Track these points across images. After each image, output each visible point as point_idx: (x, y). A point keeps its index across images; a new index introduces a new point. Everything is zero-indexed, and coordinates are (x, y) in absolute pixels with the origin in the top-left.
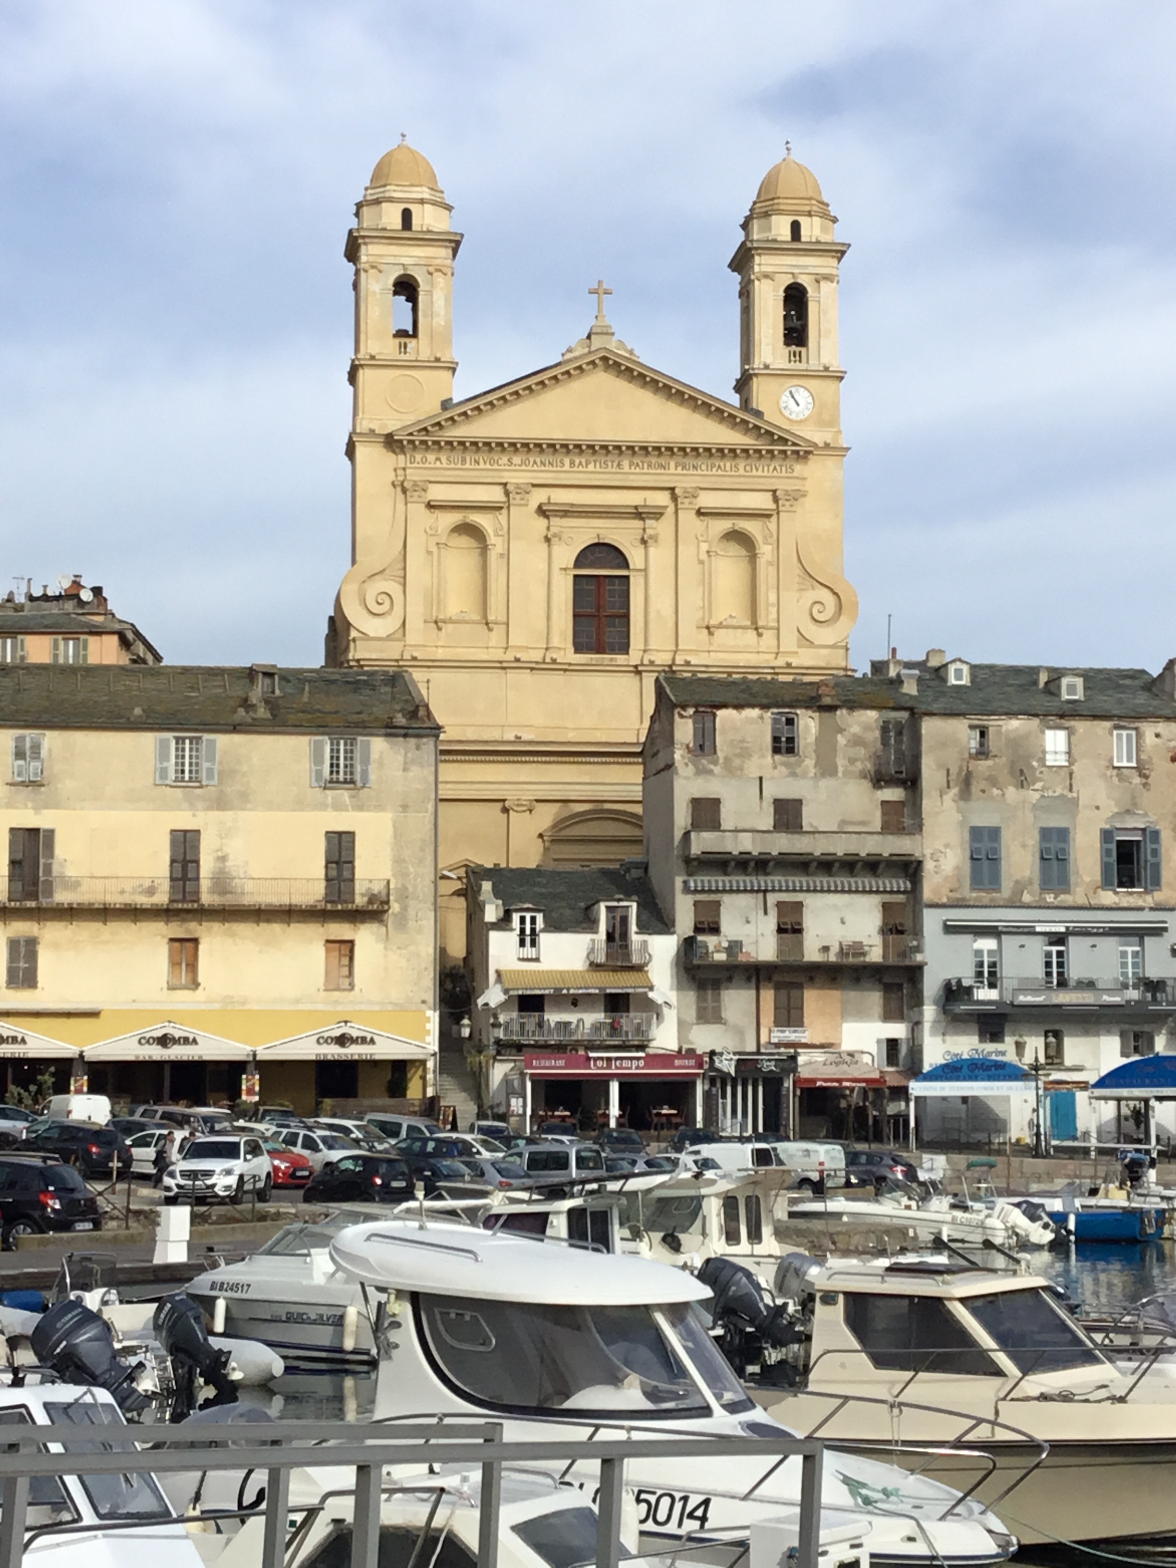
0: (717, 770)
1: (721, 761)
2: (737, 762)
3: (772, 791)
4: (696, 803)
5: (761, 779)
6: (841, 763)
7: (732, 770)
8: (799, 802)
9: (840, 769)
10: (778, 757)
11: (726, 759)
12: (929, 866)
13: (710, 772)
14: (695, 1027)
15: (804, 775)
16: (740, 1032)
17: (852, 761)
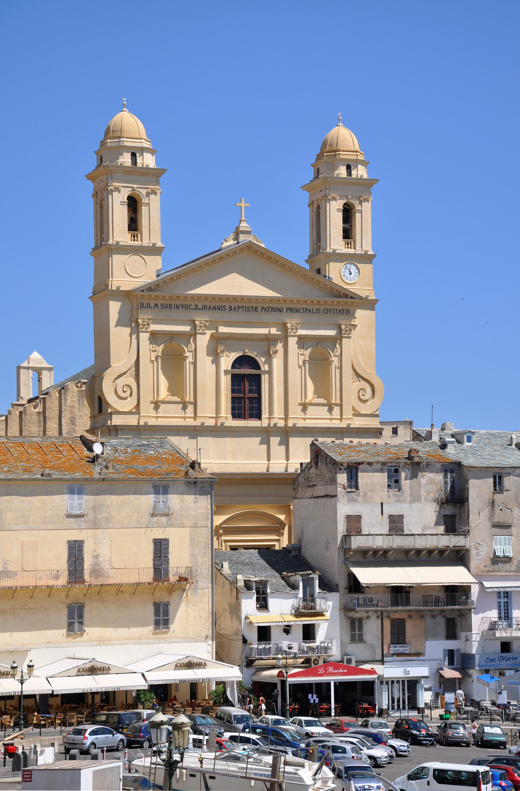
0: (360, 499)
1: (361, 494)
2: (370, 494)
3: (388, 510)
4: (349, 518)
5: (382, 504)
6: (423, 493)
7: (366, 500)
8: (402, 516)
9: (423, 497)
10: (391, 490)
11: (365, 493)
12: (473, 552)
13: (356, 500)
14: (349, 645)
15: (405, 501)
16: (373, 648)
17: (428, 493)
